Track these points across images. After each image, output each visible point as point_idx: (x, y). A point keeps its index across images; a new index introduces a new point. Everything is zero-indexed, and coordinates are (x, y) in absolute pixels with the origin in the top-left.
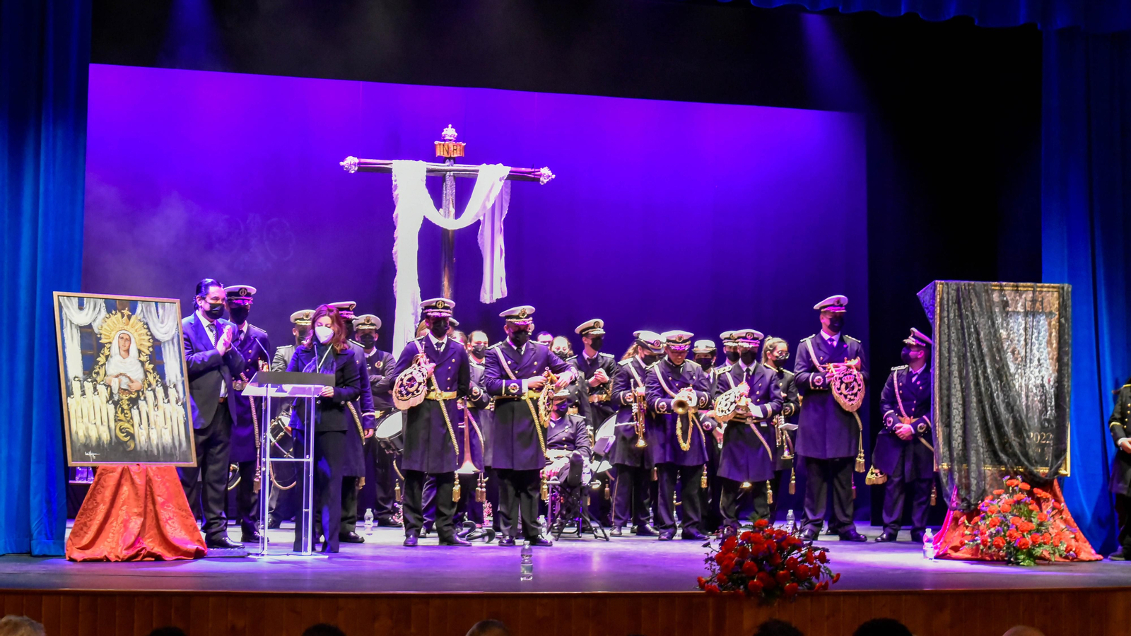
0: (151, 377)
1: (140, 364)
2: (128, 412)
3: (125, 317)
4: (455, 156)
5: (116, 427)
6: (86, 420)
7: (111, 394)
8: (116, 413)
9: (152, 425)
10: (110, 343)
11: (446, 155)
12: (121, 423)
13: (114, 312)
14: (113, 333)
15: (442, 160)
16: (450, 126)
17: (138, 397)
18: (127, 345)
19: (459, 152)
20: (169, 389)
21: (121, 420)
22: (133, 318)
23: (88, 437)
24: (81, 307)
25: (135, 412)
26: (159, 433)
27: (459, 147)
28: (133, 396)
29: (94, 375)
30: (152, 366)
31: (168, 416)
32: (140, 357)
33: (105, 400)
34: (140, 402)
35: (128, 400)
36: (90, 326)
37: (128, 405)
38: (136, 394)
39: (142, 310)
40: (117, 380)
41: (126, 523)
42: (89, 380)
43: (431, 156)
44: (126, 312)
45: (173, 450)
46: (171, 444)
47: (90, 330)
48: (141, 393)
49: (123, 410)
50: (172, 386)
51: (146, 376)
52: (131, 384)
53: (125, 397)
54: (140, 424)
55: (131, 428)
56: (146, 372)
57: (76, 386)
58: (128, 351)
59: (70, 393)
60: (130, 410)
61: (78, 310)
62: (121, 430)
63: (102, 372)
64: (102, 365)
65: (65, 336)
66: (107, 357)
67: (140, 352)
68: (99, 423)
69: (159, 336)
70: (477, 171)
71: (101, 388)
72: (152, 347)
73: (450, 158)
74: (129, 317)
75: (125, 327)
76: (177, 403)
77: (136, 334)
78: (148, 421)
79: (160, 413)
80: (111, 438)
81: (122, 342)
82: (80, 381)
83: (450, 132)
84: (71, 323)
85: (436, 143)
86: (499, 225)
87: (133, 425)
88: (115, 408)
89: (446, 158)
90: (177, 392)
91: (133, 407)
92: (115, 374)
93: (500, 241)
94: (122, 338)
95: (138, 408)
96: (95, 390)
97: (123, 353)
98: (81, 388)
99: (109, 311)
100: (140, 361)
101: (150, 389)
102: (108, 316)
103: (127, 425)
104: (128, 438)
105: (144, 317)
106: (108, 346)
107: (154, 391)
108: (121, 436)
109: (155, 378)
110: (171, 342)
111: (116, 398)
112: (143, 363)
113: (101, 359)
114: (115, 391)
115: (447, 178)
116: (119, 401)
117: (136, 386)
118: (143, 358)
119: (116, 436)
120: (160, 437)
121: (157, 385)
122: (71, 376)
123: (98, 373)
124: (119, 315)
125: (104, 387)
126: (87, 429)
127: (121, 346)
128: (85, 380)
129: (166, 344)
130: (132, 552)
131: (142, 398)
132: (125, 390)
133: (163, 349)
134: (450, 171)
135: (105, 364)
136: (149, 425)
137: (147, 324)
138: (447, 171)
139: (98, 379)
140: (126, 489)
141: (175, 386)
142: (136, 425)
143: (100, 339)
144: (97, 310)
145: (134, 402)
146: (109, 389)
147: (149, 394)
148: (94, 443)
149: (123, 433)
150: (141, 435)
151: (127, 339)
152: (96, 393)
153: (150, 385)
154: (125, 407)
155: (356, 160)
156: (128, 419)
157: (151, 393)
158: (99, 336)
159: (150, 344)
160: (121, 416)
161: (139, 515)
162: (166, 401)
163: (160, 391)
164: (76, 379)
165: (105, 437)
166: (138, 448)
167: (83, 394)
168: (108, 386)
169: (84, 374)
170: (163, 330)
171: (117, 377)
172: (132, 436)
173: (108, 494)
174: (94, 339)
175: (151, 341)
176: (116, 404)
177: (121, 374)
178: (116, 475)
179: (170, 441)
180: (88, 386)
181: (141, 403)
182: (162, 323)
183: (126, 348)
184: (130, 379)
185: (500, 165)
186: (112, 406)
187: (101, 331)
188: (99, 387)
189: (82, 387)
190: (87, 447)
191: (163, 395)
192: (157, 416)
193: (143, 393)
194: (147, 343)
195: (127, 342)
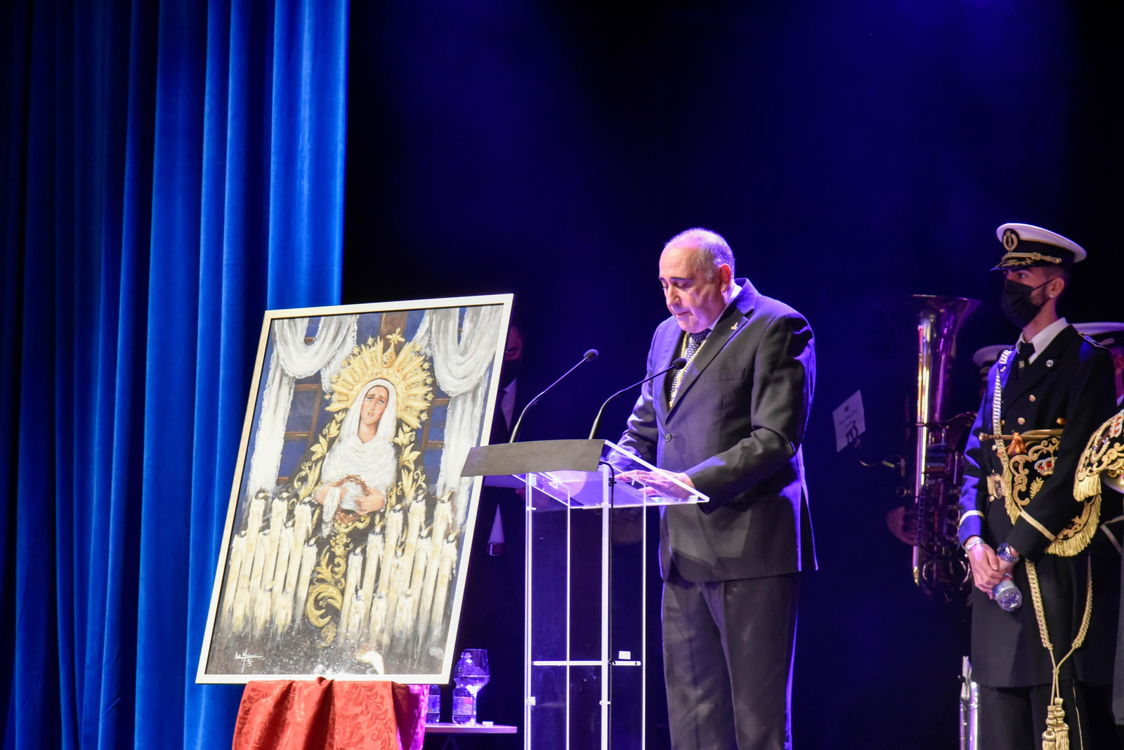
0: (407, 480)
1: (392, 452)
2: (342, 562)
3: (391, 349)
5: (308, 594)
6: (256, 582)
7: (319, 523)
8: (318, 564)
9: (382, 590)
10: (346, 410)
12: (320, 587)
13: (370, 341)
14: (358, 387)
17: (370, 527)
18: (377, 412)
20: (439, 506)
21: (322, 581)
22: (407, 348)
23: (249, 620)
24: (310, 338)
25: (355, 560)
26: (392, 608)
28: (361, 526)
29: (296, 484)
30: (416, 455)
31: (420, 568)
32: (397, 435)
33: (303, 536)
34: (371, 537)
35: (349, 535)
36: (317, 378)
37: (346, 545)
38: (368, 521)
39: (429, 331)
40: (337, 491)
42: (285, 495)
44: (395, 338)
45: (410, 647)
46: (410, 632)
47: (313, 386)
48: (377, 518)
49: (333, 556)
50: (446, 498)
51: (399, 478)
52: (363, 499)
53: (344, 529)
54: (361, 586)
55: (338, 597)
56: (400, 469)
57: (256, 508)
58: (376, 425)
59: (239, 526)
60: (347, 557)
61: (303, 345)
62: (316, 601)
63: (313, 477)
64: (317, 462)
65: (265, 404)
66: (331, 442)
67: (400, 424)
69: (449, 384)
71: (304, 514)
72: (429, 411)
74: (398, 349)
75: (385, 372)
76: (446, 536)
77: (401, 387)
78: (377, 580)
79: (406, 562)
80: (293, 621)
81: (369, 406)
82: (266, 498)
84: (283, 374)
87: (343, 592)
88: (319, 554)
90: (454, 510)
91: (354, 550)
92: (338, 479)
94: (372, 397)
95: (364, 552)
96: (291, 514)
97: (364, 429)
98: (265, 513)
99: (361, 340)
101: (398, 507)
102: (356, 350)
103: (333, 591)
104: (327, 619)
105: (429, 345)
106: (339, 417)
107: (406, 511)
108: (314, 614)
109: (415, 481)
110: (470, 396)
111: (326, 531)
112: (398, 449)
113: (318, 449)
114: (327, 517)
116: (329, 537)
117: (370, 504)
118: (403, 439)
119: (305, 616)
120: (392, 615)
121: (415, 498)
122: (252, 489)
123: (304, 480)
124: (379, 346)
125: (308, 509)
126: (253, 601)
127: (365, 416)
128: (277, 495)
129: (459, 402)
131: (378, 529)
132: (348, 512)
133: (449, 415)
135: (323, 458)
136: (375, 591)
137: (431, 360)
139: (302, 493)
141: (452, 499)
142: (350, 591)
143: (328, 403)
144: (340, 339)
145: (358, 538)
146: (318, 511)
147: (394, 519)
148: (258, 633)
149: (318, 608)
150: (354, 612)
151: (381, 399)
152: (290, 523)
153: (400, 498)
154: (339, 550)
156: (337, 577)
157: (400, 516)
158: (327, 397)
159: (424, 405)
160: (325, 572)
162: (424, 533)
163: (418, 509)
164: (261, 495)
165: (283, 618)
167: (266, 525)
168: (317, 506)
169: (278, 483)
170: (460, 371)
171: (339, 484)
172: (334, 614)
174: (317, 405)
175: (430, 397)
176: (322, 544)
177: (349, 478)
179: (410, 624)
180: (280, 507)
181: (374, 540)
182: (464, 353)
183: (374, 419)
184: (365, 487)
186: (314, 550)
187: (334, 387)
188: (298, 509)
189: (268, 511)
190: (242, 641)
191: (423, 519)
192: (396, 569)
193: (383, 516)
194: (415, 404)
195: (380, 406)
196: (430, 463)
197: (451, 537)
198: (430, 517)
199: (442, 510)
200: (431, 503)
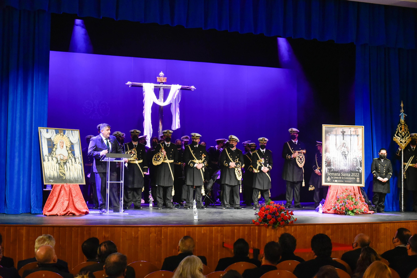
0: (70, 155)
1: (67, 151)
2: (63, 167)
3: (62, 135)
4: (163, 82)
5: (59, 172)
6: (49, 169)
7: (58, 161)
8: (59, 167)
10: (57, 144)
11: (160, 81)
12: (61, 170)
13: (58, 134)
14: (58, 141)
15: (159, 83)
16: (162, 72)
17: (66, 162)
18: (63, 145)
19: (165, 80)
20: (76, 159)
21: (61, 169)
22: (64, 135)
23: (50, 175)
24: (47, 132)
25: (65, 166)
26: (73, 174)
27: (165, 79)
28: (65, 161)
29: (52, 155)
30: (70, 151)
31: (76, 168)
33: (56, 163)
34: (67, 163)
35: (63, 163)
36: (50, 138)
37: (63, 164)
38: (66, 161)
39: (67, 133)
41: (63, 203)
42: (50, 156)
43: (155, 82)
44: (62, 134)
45: (78, 179)
46: (77, 177)
47: (50, 140)
48: (67, 160)
49: (61, 166)
50: (77, 158)
51: (69, 155)
52: (64, 157)
53: (62, 162)
54: (67, 170)
55: (64, 172)
56: (69, 154)
58: (63, 146)
62: (61, 172)
63: (54, 153)
64: (54, 151)
65: (42, 141)
66: (56, 149)
67: (67, 147)
68: (54, 170)
69: (73, 142)
70: (171, 87)
71: (54, 159)
72: (71, 145)
73: (162, 82)
74: (63, 136)
75: (62, 139)
76: (79, 163)
77: (65, 141)
78: (70, 169)
79: (73, 167)
80: (58, 175)
81: (61, 143)
82: (47, 156)
83: (162, 74)
84: (44, 137)
85: (157, 77)
86: (178, 105)
87: (65, 171)
88: (59, 165)
89: (160, 82)
90: (79, 160)
91: (65, 165)
92: (59, 154)
93: (178, 110)
94: (61, 142)
95: (66, 165)
96: (52, 159)
97: (61, 147)
98: (48, 159)
100: (67, 150)
101: (70, 159)
102: (56, 135)
104: (63, 175)
105: (68, 135)
106: (56, 145)
107: (71, 160)
108: (61, 174)
109: (71, 155)
110: (77, 144)
112: (68, 151)
113: (54, 149)
114: (59, 160)
115: (161, 89)
117: (66, 158)
118: (68, 149)
119: (59, 175)
120: (74, 175)
121: (72, 158)
122: (44, 155)
123: (53, 154)
124: (60, 135)
126: (50, 172)
127: (60, 145)
128: (49, 156)
129: (75, 144)
130: (65, 212)
131: (68, 162)
132: (62, 159)
133: (74, 146)
134: (162, 87)
135: (55, 151)
136: (70, 171)
137: (69, 138)
138: (161, 87)
139: (53, 156)
140: (63, 192)
141: (78, 158)
142: (66, 171)
143: (54, 142)
144: (53, 133)
145: (65, 163)
147: (70, 161)
148: (52, 177)
149: (62, 173)
150: (67, 174)
151: (62, 143)
152: (53, 160)
153: (70, 158)
154: (62, 165)
155: (131, 83)
156: (63, 169)
158: (53, 142)
159: (70, 144)
160: (61, 168)
161: (67, 200)
162: (75, 163)
163: (73, 160)
164: (46, 156)
165: (56, 175)
166: (67, 179)
167: (49, 161)
168: (56, 158)
169: (49, 154)
170: (74, 140)
171: (59, 155)
172: (65, 175)
173: (57, 193)
174: (52, 143)
175: (70, 143)
176: (59, 164)
177: (61, 154)
178: (60, 187)
179: (77, 176)
180: (50, 158)
181: (67, 164)
182: (74, 137)
183: (62, 146)
184: (64, 156)
185: (178, 85)
186: (58, 165)
187: (54, 140)
188: (53, 158)
189: (48, 158)
191: (74, 161)
192: (72, 168)
193: (68, 160)
194: (69, 144)
195: (62, 144)
196: (73, 153)
197: (80, 164)
198: (75, 161)
199: (77, 160)
200: (75, 159)
